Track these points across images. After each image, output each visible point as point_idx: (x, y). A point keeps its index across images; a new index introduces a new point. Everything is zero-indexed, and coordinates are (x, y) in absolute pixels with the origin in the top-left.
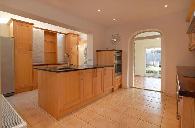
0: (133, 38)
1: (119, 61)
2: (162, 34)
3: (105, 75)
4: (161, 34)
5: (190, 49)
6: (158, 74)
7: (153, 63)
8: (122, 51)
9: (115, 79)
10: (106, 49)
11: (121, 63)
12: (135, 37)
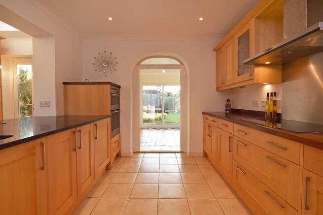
0: (139, 64)
1: (115, 107)
2: (182, 64)
3: (96, 138)
4: (179, 64)
5: (217, 88)
6: (154, 123)
7: (148, 108)
8: (119, 87)
9: (112, 143)
10: (83, 81)
11: (119, 109)
12: (141, 64)
